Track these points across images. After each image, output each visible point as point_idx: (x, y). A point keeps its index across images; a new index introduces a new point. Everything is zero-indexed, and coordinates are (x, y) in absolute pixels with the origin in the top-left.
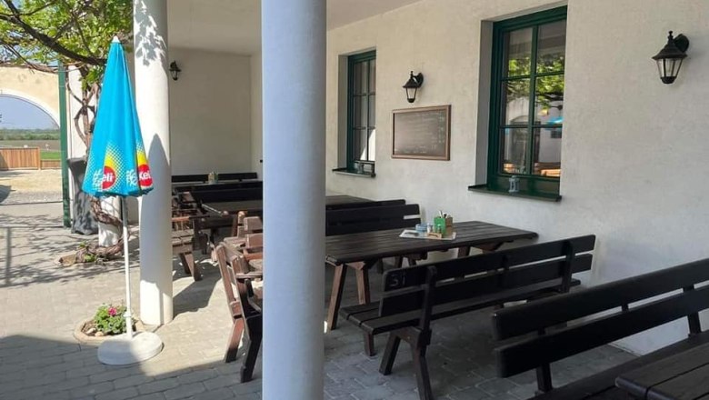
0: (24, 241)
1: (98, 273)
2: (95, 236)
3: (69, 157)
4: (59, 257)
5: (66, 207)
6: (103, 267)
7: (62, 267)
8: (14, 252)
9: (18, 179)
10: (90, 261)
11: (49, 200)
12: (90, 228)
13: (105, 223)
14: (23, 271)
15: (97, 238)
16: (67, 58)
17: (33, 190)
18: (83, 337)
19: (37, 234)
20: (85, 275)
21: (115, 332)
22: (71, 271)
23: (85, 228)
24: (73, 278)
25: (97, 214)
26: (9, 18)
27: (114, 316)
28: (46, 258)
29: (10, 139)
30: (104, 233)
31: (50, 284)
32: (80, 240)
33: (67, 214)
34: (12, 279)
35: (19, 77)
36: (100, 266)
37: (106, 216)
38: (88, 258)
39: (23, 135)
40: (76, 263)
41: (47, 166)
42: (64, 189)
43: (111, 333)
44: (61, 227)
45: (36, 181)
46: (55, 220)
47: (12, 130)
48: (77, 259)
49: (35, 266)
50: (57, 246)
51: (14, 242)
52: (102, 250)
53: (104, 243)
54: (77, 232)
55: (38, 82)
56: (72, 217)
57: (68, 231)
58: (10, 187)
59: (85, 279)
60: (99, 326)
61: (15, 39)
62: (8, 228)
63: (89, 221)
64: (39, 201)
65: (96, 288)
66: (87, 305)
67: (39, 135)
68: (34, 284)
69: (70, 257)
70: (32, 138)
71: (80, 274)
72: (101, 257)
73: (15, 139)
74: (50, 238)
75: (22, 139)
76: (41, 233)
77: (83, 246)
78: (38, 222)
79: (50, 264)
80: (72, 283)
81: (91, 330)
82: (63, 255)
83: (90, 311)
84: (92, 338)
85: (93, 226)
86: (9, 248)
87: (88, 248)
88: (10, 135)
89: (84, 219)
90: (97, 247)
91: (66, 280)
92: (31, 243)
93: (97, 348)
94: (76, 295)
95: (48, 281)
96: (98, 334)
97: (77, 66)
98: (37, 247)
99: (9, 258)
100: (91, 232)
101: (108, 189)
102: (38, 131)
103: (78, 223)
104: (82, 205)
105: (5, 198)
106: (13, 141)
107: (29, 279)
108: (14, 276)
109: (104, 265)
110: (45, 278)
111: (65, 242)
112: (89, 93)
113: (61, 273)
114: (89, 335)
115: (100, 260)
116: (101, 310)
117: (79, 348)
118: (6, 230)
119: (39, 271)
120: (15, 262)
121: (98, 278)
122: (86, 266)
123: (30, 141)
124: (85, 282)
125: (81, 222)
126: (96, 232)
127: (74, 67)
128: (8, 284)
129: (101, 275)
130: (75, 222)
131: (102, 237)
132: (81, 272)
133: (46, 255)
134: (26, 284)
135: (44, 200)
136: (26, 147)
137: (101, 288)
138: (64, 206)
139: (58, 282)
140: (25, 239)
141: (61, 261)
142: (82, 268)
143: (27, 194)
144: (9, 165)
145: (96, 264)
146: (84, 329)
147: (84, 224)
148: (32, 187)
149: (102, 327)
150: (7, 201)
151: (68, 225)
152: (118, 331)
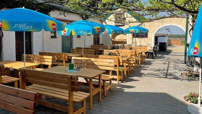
0: (172, 66)
1: (192, 80)
2: (193, 68)
3: (188, 43)
4: (181, 73)
5: (185, 58)
6: (194, 79)
7: (182, 76)
8: (169, 69)
9: (175, 48)
10: (190, 76)
11: (182, 55)
12: (192, 65)
13: (196, 64)
14: (171, 74)
15: (193, 69)
16: (188, 13)
17: (178, 51)
18: (184, 101)
19: (176, 64)
20: (188, 80)
21: (194, 102)
22: (184, 77)
23: (190, 65)
24: (184, 80)
25: (194, 61)
26: (171, 3)
27: (195, 97)
28: (178, 72)
29: (174, 37)
30: (196, 68)
31: (177, 80)
32: (188, 68)
33: (185, 60)
34: (167, 76)
35: (176, 20)
36: (193, 78)
37: (197, 62)
38: (190, 74)
39: (178, 36)
40: (186, 75)
41: (183, 45)
42: (185, 52)
43: (193, 102)
44: (183, 63)
45: (179, 49)
46: (182, 61)
47: (175, 35)
48: (186, 74)
49: (174, 74)
50: (181, 69)
51: (169, 66)
52: (195, 73)
53: (195, 71)
54: (188, 66)
55: (181, 21)
56: (187, 61)
57: (185, 65)
58: (172, 50)
59: (188, 81)
60: (190, 99)
61: (173, 9)
62: (169, 62)
63: (192, 63)
64: (179, 55)
65: (191, 85)
66: (187, 90)
67: (182, 36)
68: (173, 79)
69: (184, 73)
70: (180, 37)
71: (186, 79)
72: (194, 75)
73: (175, 37)
74: (180, 66)
75: (178, 37)
76: (177, 64)
77: (189, 71)
78: (177, 61)
79: (178, 74)
80: (184, 81)
81: (187, 99)
82: (183, 72)
83: (188, 92)
84: (187, 102)
85: (193, 65)
86: (168, 67)
87: (190, 71)
88: (175, 36)
89: (190, 62)
90: (193, 72)
91: (182, 80)
92: (174, 67)
93: (188, 106)
94: (184, 86)
95: (177, 79)
96: (189, 101)
97: (191, 14)
98: (176, 68)
99: (168, 70)
100: (192, 66)
101: (195, 55)
102: (182, 35)
103: (188, 63)
104: (190, 58)
105: (170, 53)
106: (175, 38)
107: (172, 77)
108: (168, 76)
109: (195, 78)
110: (176, 78)
111: (184, 68)
112: (194, 23)
113: (181, 77)
114: (186, 100)
115: (194, 76)
116: (191, 93)
117: (182, 103)
118: (168, 62)
119: (175, 76)
120: (169, 71)
121: (192, 82)
122: (189, 77)
123: (180, 38)
124: (188, 82)
125: (189, 63)
126: (193, 67)
127: (190, 15)
128: (166, 78)
129: (193, 81)
130: (187, 62)
131: (195, 69)
132: (187, 78)
133: (177, 71)
134: (171, 78)
135: (180, 55)
136: (178, 39)
137: (192, 86)
138: (185, 57)
139: (179, 80)
140: (173, 65)
141: (182, 74)
142: (187, 77)
143: (176, 53)
144: (173, 44)
145: (192, 77)
146: (185, 98)
147: (190, 64)
148: (177, 50)
149: (191, 99)
150: (170, 54)
151: (185, 63)
152: (196, 102)
